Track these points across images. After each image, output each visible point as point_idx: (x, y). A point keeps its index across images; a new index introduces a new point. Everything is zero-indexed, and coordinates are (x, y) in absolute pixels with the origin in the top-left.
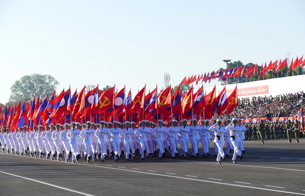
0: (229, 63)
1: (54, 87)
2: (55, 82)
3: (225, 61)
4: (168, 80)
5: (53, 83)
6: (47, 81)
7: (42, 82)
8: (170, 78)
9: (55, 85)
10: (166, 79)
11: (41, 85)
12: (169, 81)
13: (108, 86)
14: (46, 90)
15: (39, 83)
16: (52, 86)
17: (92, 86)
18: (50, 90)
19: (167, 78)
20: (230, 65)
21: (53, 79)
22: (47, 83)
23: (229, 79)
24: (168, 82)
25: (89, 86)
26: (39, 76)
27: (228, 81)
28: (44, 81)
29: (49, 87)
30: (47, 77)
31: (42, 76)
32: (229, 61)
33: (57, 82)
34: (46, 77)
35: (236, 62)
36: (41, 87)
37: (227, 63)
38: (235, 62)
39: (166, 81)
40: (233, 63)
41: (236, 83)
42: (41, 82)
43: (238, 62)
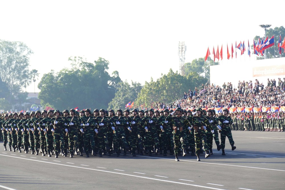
0: (268, 29)
1: (27, 58)
2: (29, 50)
3: (263, 26)
4: (183, 52)
5: (25, 53)
6: (18, 49)
7: (11, 51)
8: (186, 48)
9: (28, 56)
10: (180, 50)
11: (9, 54)
12: (185, 52)
13: (100, 59)
14: (17, 62)
15: (6, 52)
16: (24, 56)
17: (79, 57)
18: (21, 62)
19: (182, 48)
20: (270, 33)
21: (25, 46)
22: (18, 52)
23: (267, 51)
24: (183, 54)
25: (76, 57)
26: (7, 42)
27: (267, 54)
28: (13, 50)
29: (21, 58)
30: (18, 44)
31: (10, 43)
32: (269, 26)
33: (32, 52)
34: (16, 44)
35: (278, 28)
36: (9, 57)
37: (266, 30)
38: (276, 28)
39: (180, 52)
40: (273, 29)
41: (277, 56)
42: (9, 51)
43: (280, 28)
